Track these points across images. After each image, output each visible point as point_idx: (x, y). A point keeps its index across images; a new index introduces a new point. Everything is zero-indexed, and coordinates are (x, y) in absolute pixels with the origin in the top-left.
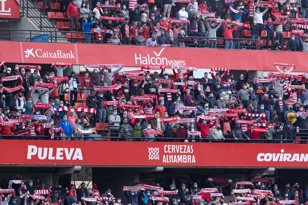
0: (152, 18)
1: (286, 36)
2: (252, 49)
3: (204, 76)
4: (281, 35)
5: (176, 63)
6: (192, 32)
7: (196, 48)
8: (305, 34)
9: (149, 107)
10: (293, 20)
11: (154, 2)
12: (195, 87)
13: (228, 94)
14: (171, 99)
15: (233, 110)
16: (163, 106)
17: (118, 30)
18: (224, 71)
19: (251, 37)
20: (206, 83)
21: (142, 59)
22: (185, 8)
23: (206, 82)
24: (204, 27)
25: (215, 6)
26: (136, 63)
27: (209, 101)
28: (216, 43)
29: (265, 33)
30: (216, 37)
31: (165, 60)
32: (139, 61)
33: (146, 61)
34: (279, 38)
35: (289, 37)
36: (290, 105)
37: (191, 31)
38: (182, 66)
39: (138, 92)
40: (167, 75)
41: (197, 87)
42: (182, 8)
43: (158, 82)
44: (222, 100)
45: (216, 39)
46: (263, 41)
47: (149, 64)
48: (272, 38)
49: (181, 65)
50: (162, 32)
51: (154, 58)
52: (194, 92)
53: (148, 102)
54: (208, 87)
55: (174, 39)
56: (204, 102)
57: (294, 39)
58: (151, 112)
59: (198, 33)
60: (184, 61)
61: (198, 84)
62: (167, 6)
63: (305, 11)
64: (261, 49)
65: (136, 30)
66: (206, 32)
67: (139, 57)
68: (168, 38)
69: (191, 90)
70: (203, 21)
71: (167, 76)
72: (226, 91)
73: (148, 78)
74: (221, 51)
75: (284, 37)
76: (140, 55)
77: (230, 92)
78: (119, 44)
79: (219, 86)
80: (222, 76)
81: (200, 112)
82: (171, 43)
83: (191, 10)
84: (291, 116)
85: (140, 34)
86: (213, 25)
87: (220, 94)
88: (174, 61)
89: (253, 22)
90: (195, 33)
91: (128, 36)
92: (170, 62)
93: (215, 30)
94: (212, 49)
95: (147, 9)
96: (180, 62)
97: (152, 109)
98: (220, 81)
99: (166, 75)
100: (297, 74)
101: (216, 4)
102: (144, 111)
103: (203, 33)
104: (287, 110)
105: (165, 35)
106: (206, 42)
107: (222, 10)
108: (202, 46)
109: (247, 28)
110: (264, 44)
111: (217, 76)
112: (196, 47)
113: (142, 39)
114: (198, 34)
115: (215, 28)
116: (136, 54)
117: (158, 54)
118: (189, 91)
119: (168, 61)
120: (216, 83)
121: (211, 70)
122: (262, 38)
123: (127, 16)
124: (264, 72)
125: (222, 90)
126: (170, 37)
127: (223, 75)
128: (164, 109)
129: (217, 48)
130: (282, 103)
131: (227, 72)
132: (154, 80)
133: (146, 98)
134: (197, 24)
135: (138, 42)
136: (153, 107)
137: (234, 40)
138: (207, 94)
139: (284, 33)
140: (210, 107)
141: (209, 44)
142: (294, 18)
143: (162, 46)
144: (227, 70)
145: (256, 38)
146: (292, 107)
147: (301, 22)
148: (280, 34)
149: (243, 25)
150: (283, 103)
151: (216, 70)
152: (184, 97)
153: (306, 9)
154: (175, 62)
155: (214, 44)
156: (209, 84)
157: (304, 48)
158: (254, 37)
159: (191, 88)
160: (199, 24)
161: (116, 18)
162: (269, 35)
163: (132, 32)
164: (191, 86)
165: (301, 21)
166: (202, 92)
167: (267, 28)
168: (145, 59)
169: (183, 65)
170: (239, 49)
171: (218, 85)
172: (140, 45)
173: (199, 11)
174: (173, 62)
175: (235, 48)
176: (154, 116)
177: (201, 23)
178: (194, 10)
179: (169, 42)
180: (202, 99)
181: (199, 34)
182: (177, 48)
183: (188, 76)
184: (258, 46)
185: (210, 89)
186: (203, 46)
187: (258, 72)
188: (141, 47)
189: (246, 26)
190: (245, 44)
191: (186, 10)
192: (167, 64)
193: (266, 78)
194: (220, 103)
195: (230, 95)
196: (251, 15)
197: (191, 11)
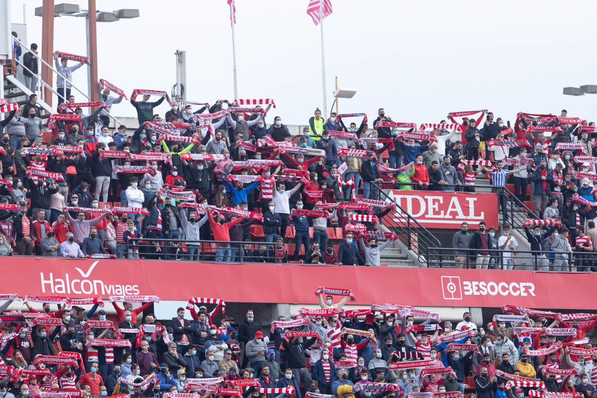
0: (73, 202)
1: (332, 236)
2: (268, 261)
3: (176, 315)
4: (323, 233)
5: (120, 290)
6: (150, 229)
7: (160, 260)
8: (369, 232)
9: (69, 375)
10: (346, 204)
11: (76, 173)
12: (157, 336)
13: (221, 349)
14: (112, 360)
15: (233, 382)
16: (96, 374)
17: (10, 226)
18: (214, 305)
19: (264, 239)
20: (181, 328)
21: (55, 283)
22: (136, 184)
23: (181, 326)
24: (173, 220)
25: (197, 180)
26: (44, 291)
27: (186, 363)
28: (199, 251)
29: (291, 231)
30: (198, 238)
31: (99, 285)
32: (48, 286)
33: (63, 286)
34: (319, 240)
35: (338, 238)
36: (343, 371)
37: (149, 227)
38: (133, 295)
39: (49, 347)
40: (104, 314)
41: (162, 336)
42: (131, 183)
43: (86, 326)
44: (211, 361)
45: (198, 244)
46: (290, 247)
47: (69, 292)
48: (305, 239)
49: (131, 294)
50: (92, 229)
51: (79, 281)
52: (157, 346)
53: (68, 366)
54: (184, 336)
55: (118, 243)
56: (176, 364)
57: (350, 241)
58: (73, 386)
59: (163, 232)
60: (137, 286)
61: (163, 330)
62: (100, 179)
63: (368, 188)
64: (284, 261)
65: (43, 226)
66: (178, 230)
67: (49, 279)
68: (105, 242)
69: (151, 343)
70: (172, 209)
71: (104, 316)
72: (218, 343)
73: (67, 321)
74: (208, 265)
75: (329, 237)
76: (51, 274)
77: (225, 346)
78: (10, 254)
79: (204, 334)
80: (211, 314)
81: (168, 385)
82: (110, 251)
83: (149, 186)
84: (345, 390)
85: (49, 235)
86: (193, 215)
87: (206, 351)
88: (116, 286)
89: (269, 209)
90: (156, 230)
91: (28, 238)
92: (108, 289)
93: (197, 226)
94: (191, 262)
95: (64, 186)
96: (128, 288)
97: (74, 380)
98: (208, 324)
99: (102, 313)
100: (355, 308)
101: (199, 175)
102: (59, 384)
103: (173, 231)
104: (338, 379)
105: (100, 237)
106: (178, 250)
107: (211, 187)
108: (172, 256)
109: (258, 222)
110: (290, 251)
111: (202, 315)
112: (158, 259)
113: (54, 243)
114: (162, 234)
115: (197, 221)
116: (42, 274)
117: (85, 273)
118: (145, 345)
119: (105, 286)
120: (198, 328)
121: (189, 302)
122: (286, 240)
123: (23, 200)
124: (291, 306)
125: (209, 342)
126: (108, 241)
127: (212, 312)
128: (99, 379)
129: (200, 260)
130: (328, 367)
131: (221, 306)
132: (79, 324)
133: (63, 360)
134: (160, 214)
135: (45, 249)
136: (75, 377)
137: (232, 245)
138: (183, 350)
139: (329, 231)
140: (189, 375)
141: (185, 253)
142: (347, 200)
143: (93, 257)
144: (221, 301)
145: (275, 240)
146: (346, 373)
147: (362, 208)
148: (322, 231)
149: (251, 215)
150: (331, 366)
151: (199, 301)
152: (137, 356)
153: (371, 183)
154: (118, 288)
155: (196, 252)
156: (186, 331)
157: (367, 260)
158: (271, 238)
159: (149, 338)
160: (165, 214)
161: (5, 206)
162: (300, 235)
163: (34, 230)
164: (149, 334)
165: (360, 207)
166: (172, 345)
167: (295, 220)
168: (60, 283)
169: (135, 294)
170: (242, 262)
171: (204, 331)
172: (51, 255)
173: (164, 189)
174: (116, 288)
175: (235, 261)
176: (79, 395)
177: (168, 213)
178: (154, 187)
179: (106, 250)
180: (173, 359)
181: (165, 234)
182: (122, 261)
183: (145, 315)
184: (280, 256)
185: (189, 341)
186: (173, 258)
187: (279, 305)
188: (53, 260)
189: (255, 216)
190: (253, 252)
191: (139, 187)
192: (103, 293)
193: (295, 318)
194: (208, 367)
195: (225, 351)
196: (264, 196)
197: (148, 189)
